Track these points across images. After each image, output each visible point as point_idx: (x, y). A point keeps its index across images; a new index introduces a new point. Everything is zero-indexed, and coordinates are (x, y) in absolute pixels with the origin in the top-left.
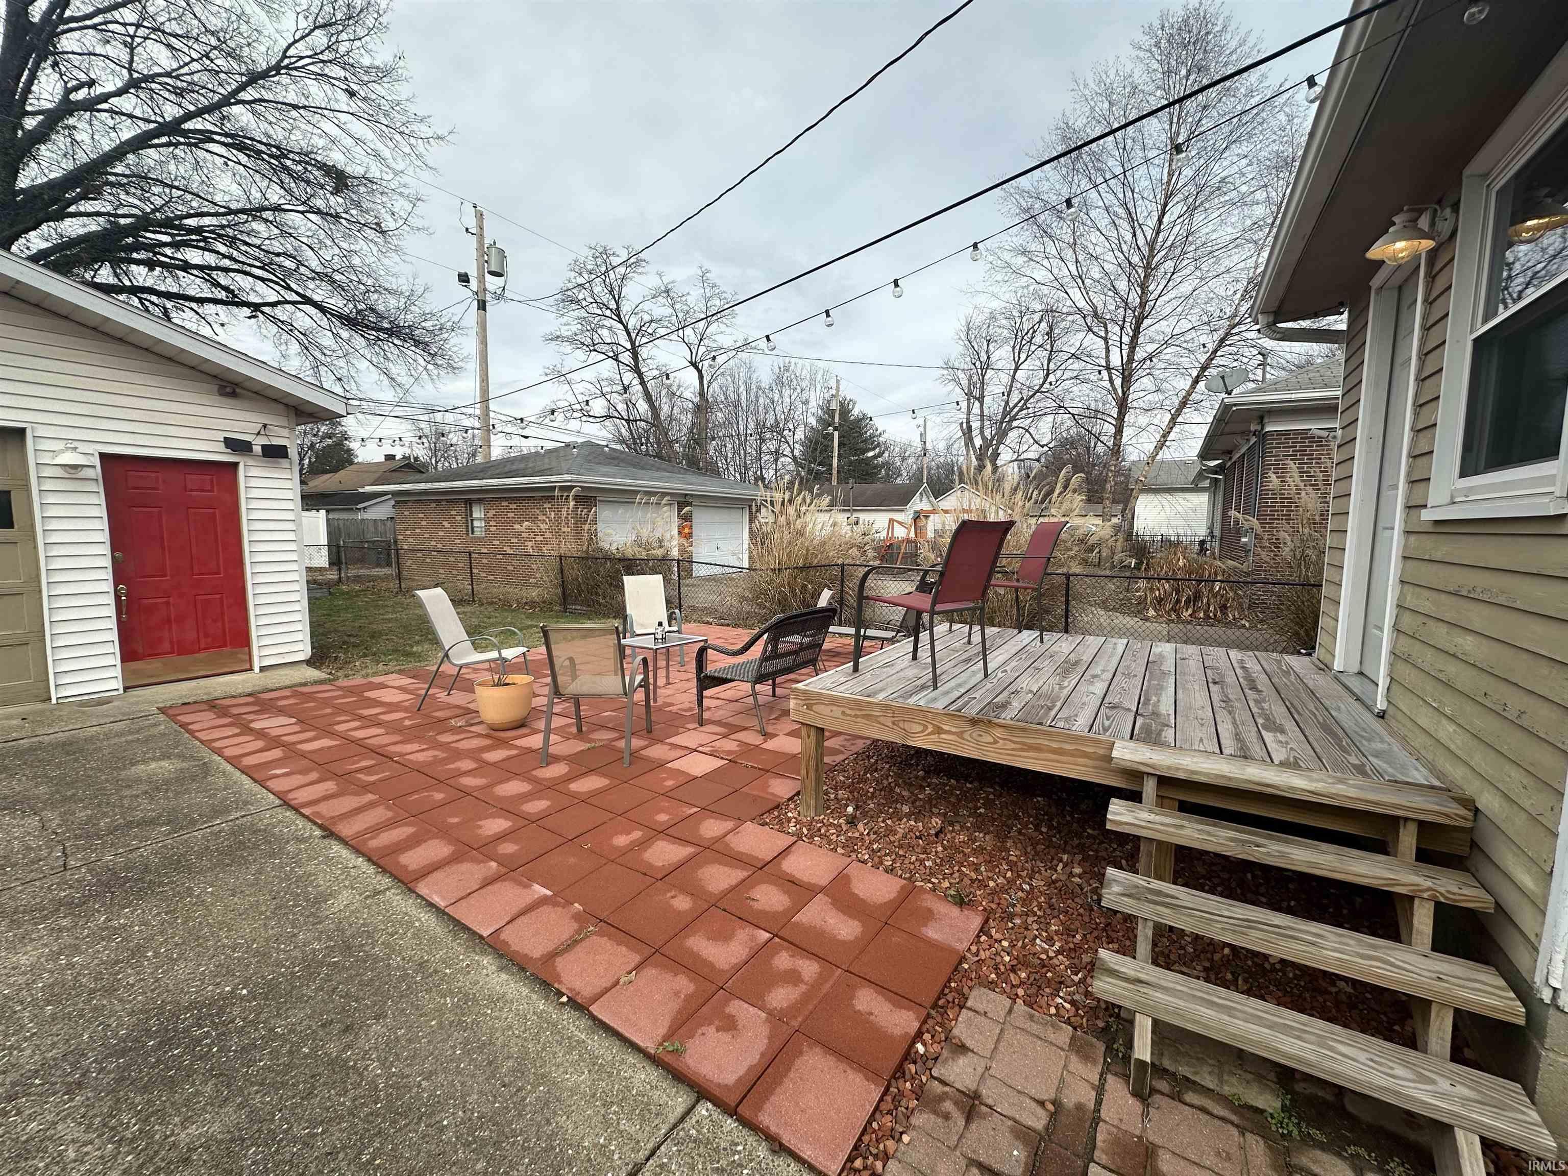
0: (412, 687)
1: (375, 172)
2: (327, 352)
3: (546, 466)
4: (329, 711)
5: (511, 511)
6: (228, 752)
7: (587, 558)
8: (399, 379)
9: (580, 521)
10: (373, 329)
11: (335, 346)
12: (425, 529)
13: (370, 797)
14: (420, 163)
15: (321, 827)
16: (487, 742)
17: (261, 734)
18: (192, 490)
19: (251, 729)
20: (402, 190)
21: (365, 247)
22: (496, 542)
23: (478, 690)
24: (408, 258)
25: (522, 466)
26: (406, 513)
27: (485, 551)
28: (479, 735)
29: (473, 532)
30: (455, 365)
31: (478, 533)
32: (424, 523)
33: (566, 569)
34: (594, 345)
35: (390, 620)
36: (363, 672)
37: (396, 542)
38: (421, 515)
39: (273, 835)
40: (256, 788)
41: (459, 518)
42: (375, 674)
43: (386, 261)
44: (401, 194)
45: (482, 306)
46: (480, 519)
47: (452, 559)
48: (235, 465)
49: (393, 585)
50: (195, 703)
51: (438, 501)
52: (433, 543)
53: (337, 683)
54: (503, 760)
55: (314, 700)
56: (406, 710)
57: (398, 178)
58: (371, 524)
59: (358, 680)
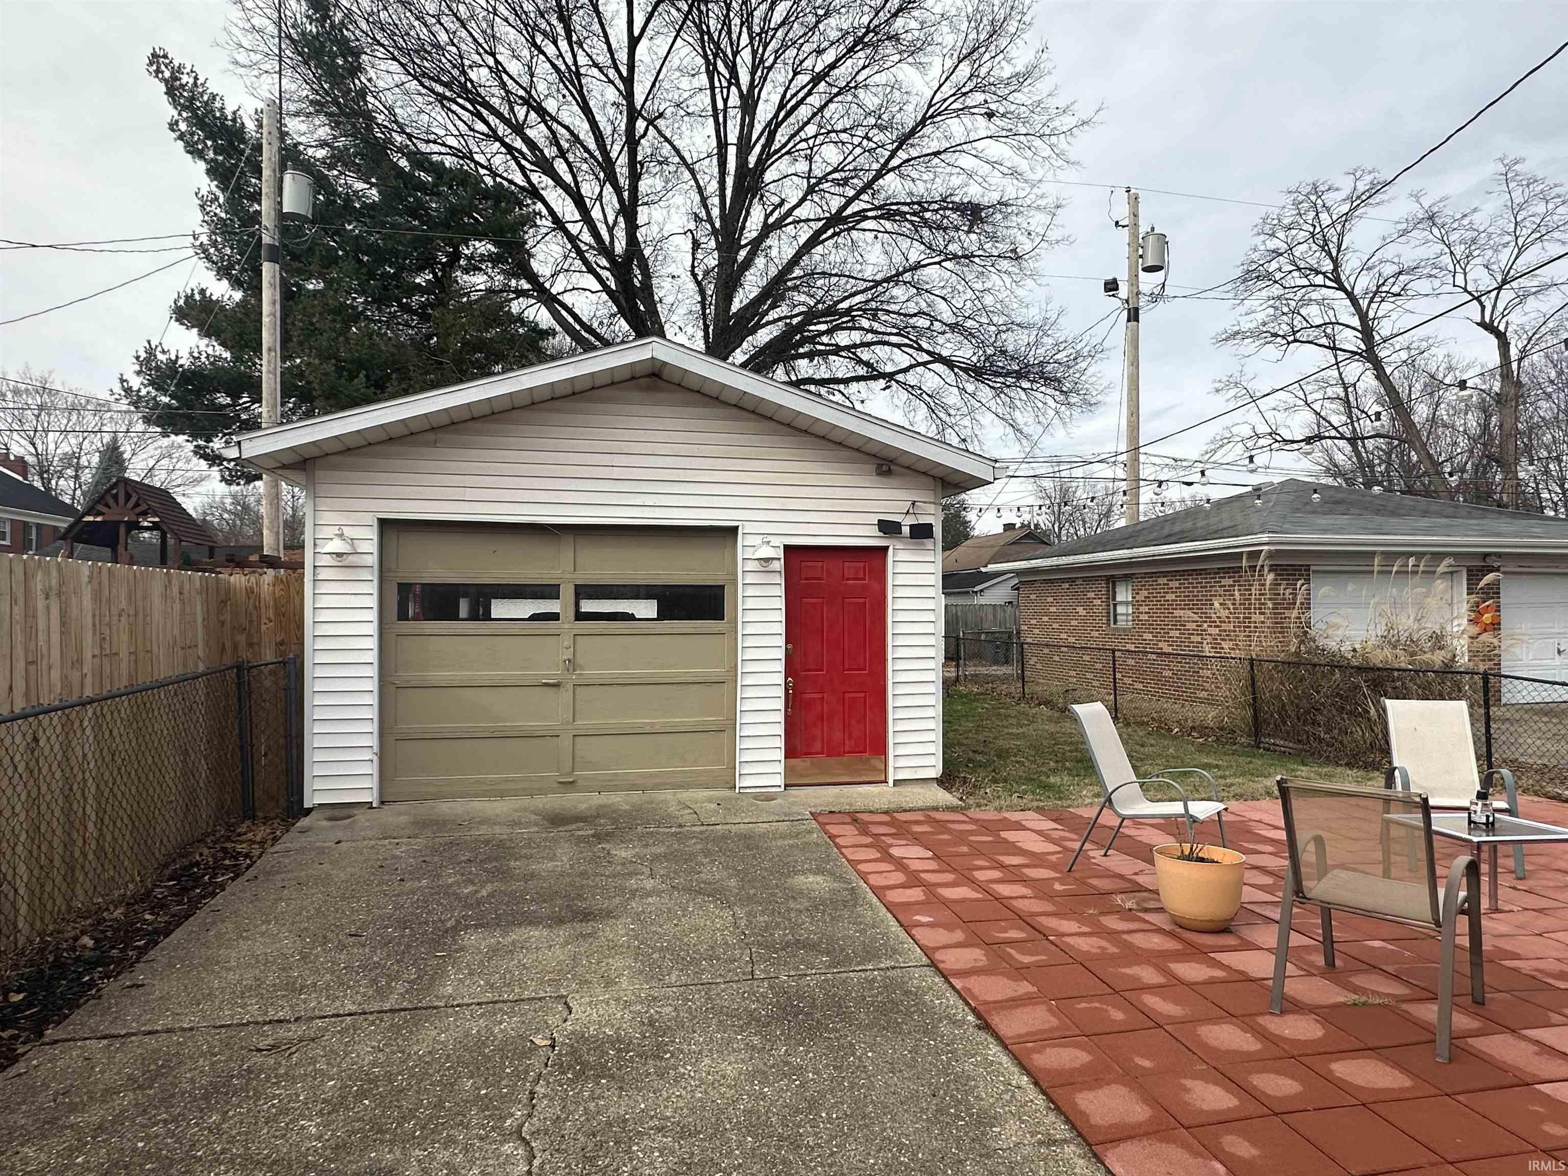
0: (1055, 835)
1: (1010, 193)
2: (952, 412)
3: (1226, 524)
4: (965, 849)
5: (1172, 591)
6: (873, 879)
7: (1297, 665)
8: (1026, 430)
9: (1282, 605)
10: (1000, 375)
11: (960, 404)
12: (1056, 617)
13: (1025, 988)
14: (1061, 162)
15: (974, 1011)
16: (1172, 945)
17: (900, 864)
18: (848, 579)
19: (891, 856)
20: (1039, 202)
21: (999, 282)
22: (1146, 636)
23: (1159, 859)
24: (1043, 281)
25: (1189, 525)
26: (1033, 597)
27: (1132, 647)
28: (1160, 931)
29: (1115, 622)
30: (1093, 401)
31: (1121, 624)
32: (1053, 609)
33: (1259, 678)
34: (1294, 333)
35: (1017, 736)
36: (997, 803)
37: (1018, 633)
38: (1050, 599)
39: (925, 1003)
40: (903, 935)
41: (1098, 602)
42: (1010, 808)
43: (1019, 292)
44: (1038, 208)
45: (1134, 315)
46: (1126, 603)
47: (1086, 658)
48: (886, 549)
49: (1015, 688)
50: (840, 812)
51: (1072, 580)
52: (1064, 636)
53: (973, 812)
54: (1205, 983)
55: (949, 831)
56: (1053, 867)
57: (1035, 190)
58: (990, 610)
59: (990, 814)
